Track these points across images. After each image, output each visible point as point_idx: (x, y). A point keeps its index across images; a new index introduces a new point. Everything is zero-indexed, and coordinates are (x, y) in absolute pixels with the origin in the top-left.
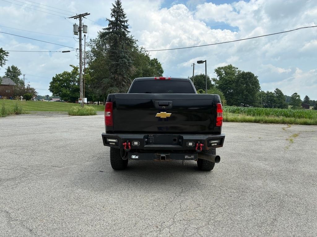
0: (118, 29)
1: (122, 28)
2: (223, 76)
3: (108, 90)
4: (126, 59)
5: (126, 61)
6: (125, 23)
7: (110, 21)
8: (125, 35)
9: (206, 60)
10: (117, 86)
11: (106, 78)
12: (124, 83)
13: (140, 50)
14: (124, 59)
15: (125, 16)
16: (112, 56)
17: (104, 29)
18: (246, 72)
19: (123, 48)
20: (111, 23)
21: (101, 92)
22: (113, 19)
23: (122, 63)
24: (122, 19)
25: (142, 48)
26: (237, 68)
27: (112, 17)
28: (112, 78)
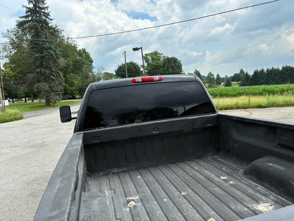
0: (39, 17)
1: (43, 15)
2: (150, 62)
3: (35, 87)
4: (52, 50)
5: (52, 52)
6: (45, 10)
7: (27, 8)
8: (47, 24)
9: (141, 47)
10: (45, 80)
11: (30, 73)
12: (52, 77)
13: (66, 40)
14: (49, 51)
15: (44, 2)
16: (35, 47)
17: (21, 17)
18: (169, 57)
19: (46, 38)
20: (29, 10)
21: (26, 89)
22: (31, 6)
23: (48, 55)
24: (41, 6)
25: (68, 38)
26: (162, 54)
27: (29, 3)
28: (37, 73)
